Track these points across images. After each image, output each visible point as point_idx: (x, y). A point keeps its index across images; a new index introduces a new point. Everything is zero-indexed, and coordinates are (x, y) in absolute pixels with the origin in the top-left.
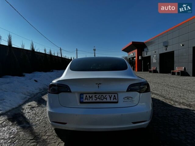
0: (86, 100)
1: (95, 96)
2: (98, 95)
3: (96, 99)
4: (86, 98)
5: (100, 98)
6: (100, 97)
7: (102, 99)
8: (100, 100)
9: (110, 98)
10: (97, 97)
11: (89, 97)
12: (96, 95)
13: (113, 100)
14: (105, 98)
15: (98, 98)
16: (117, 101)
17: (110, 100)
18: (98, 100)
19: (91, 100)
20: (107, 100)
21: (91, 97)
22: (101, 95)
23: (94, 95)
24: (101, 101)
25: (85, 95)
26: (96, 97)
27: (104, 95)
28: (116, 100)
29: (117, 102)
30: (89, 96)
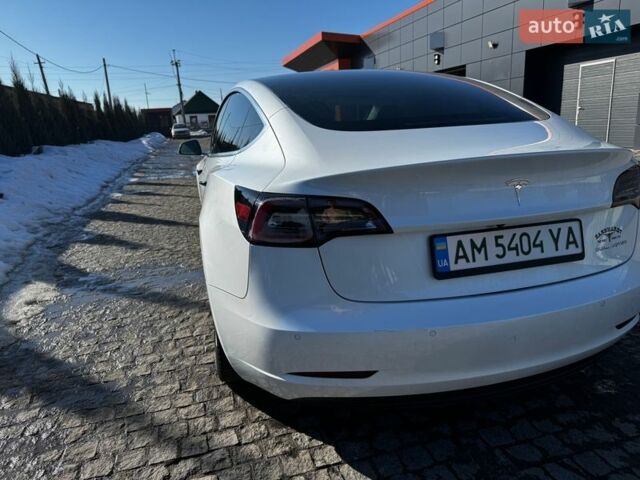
0: (460, 261)
1: (497, 238)
3: (501, 253)
4: (461, 254)
5: (516, 248)
6: (516, 241)
7: (526, 249)
8: (518, 254)
9: (556, 241)
10: (505, 242)
11: (473, 245)
12: (501, 237)
13: (567, 248)
14: (535, 246)
15: (510, 249)
16: (579, 251)
17: (557, 249)
18: (511, 257)
19: (480, 262)
20: (542, 251)
21: (479, 246)
22: (519, 232)
23: (490, 237)
24: (522, 258)
25: (452, 242)
26: (502, 246)
27: (532, 231)
28: (577, 246)
29: (580, 256)
30: (472, 243)
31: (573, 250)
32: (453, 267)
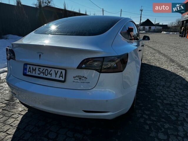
0: (29, 72)
1: (39, 68)
2: (42, 68)
3: (39, 73)
5: (44, 73)
6: (44, 71)
7: (46, 74)
8: (44, 75)
9: (56, 74)
12: (40, 69)
13: (59, 77)
14: (49, 74)
15: (42, 73)
16: (63, 79)
18: (42, 75)
20: (51, 76)
21: (34, 69)
26: (40, 71)
27: (49, 69)
28: (63, 78)
31: (61, 79)
32: (27, 73)
